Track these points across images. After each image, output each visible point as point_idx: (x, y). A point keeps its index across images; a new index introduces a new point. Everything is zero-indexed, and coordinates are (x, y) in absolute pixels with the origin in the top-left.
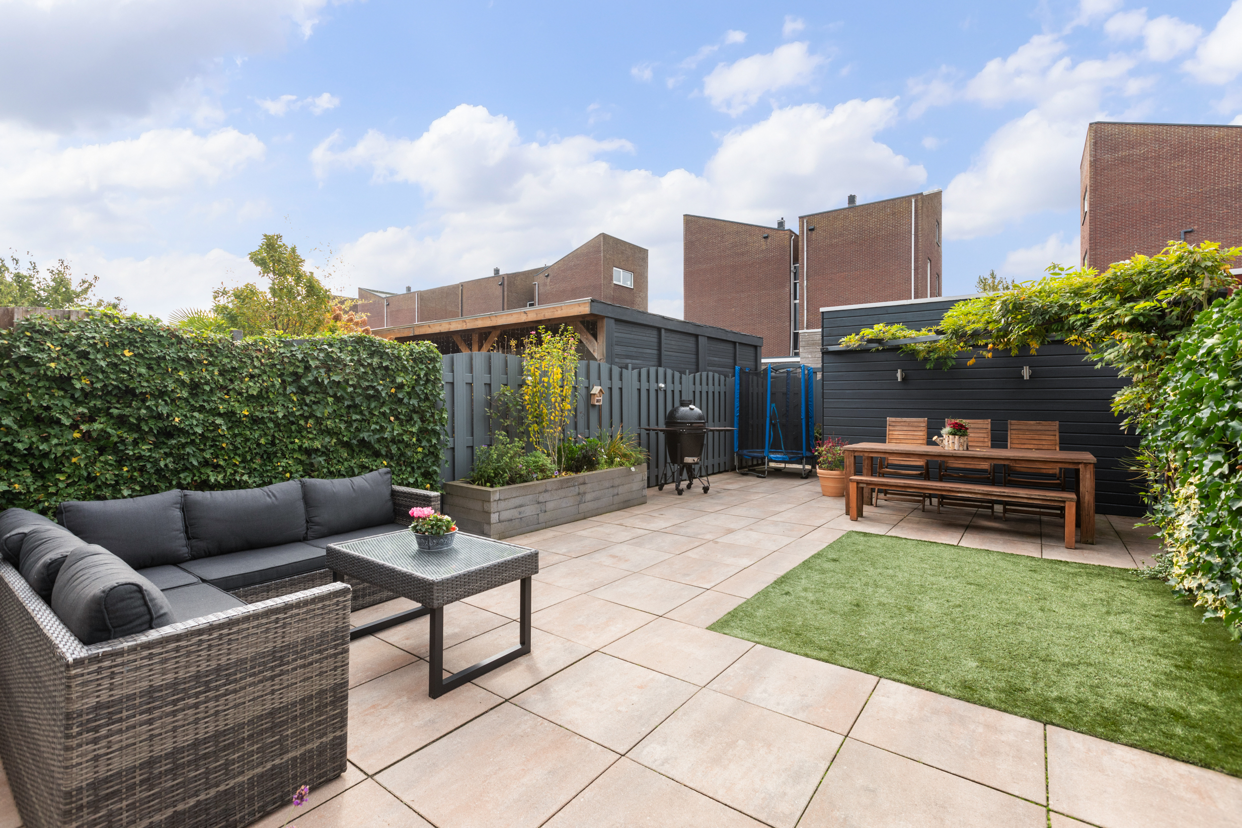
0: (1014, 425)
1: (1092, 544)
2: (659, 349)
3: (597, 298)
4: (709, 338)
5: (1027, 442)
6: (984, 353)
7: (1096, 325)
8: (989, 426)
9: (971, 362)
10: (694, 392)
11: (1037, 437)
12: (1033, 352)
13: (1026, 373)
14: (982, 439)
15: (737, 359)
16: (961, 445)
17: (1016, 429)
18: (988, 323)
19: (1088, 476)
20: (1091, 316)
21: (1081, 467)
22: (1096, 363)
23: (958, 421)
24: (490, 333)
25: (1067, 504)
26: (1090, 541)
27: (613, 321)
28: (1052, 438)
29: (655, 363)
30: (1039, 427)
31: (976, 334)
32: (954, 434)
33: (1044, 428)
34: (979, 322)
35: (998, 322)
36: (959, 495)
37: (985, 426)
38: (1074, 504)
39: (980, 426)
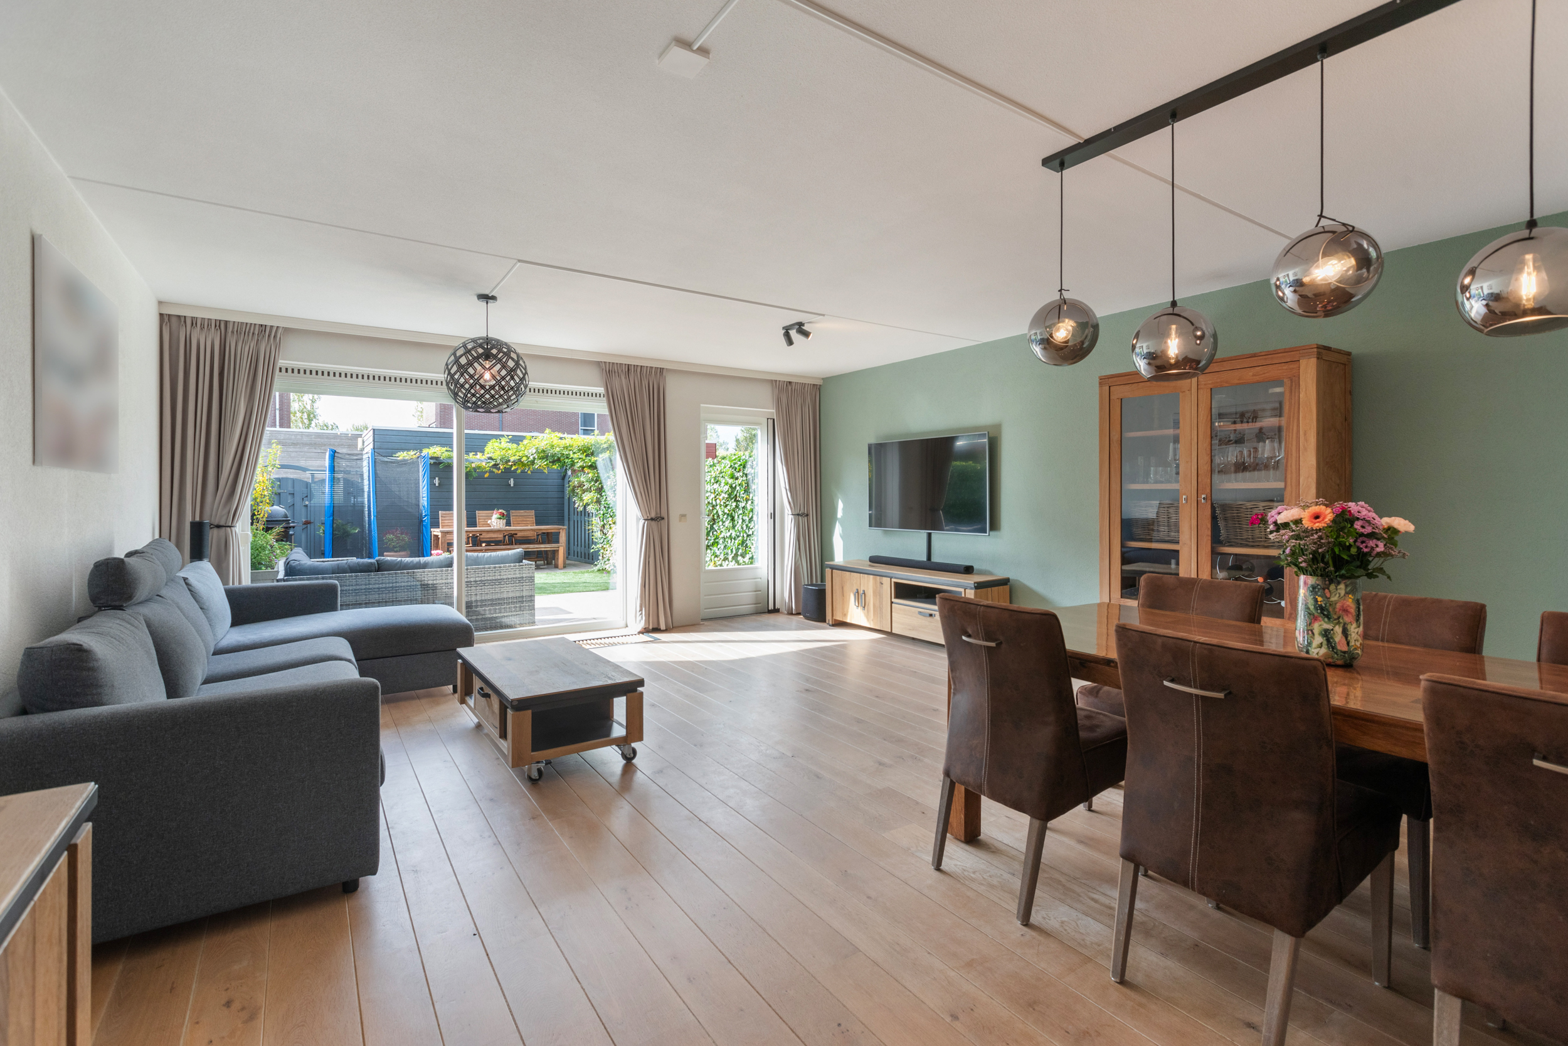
0: (513, 512)
5: (520, 522)
9: (486, 475)
11: (524, 518)
13: (512, 482)
21: (561, 531)
25: (560, 549)
28: (532, 519)
30: (524, 512)
32: (500, 519)
33: (528, 514)
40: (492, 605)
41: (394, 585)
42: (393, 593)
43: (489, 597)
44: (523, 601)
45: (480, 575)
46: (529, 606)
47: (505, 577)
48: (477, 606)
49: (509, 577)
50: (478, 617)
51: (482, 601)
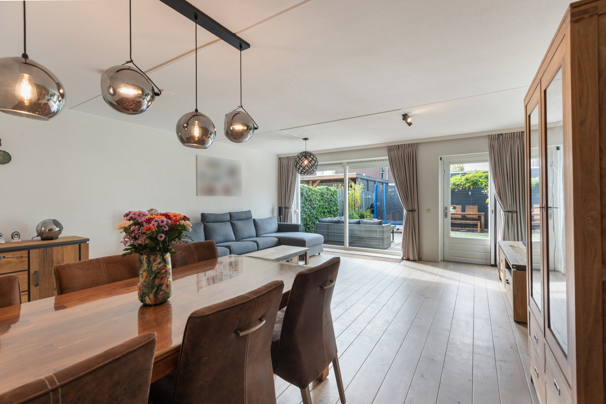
0: (467, 207)
1: (484, 232)
2: (368, 186)
3: (357, 173)
4: (378, 182)
5: (470, 211)
6: (460, 188)
7: (483, 185)
8: (461, 207)
9: (456, 190)
10: (365, 198)
11: (472, 210)
12: (471, 189)
13: (470, 193)
14: (459, 210)
15: (369, 186)
16: (455, 211)
17: (468, 208)
18: (461, 182)
19: (483, 217)
20: (482, 183)
21: (481, 215)
22: (484, 193)
23: (454, 206)
24: (317, 181)
25: (478, 223)
26: (483, 232)
27: (360, 179)
28: (476, 210)
29: (367, 190)
30: (473, 207)
31: (458, 184)
32: (453, 209)
33: (474, 207)
34: (459, 182)
35: (464, 182)
36: (455, 223)
37: (460, 207)
38: (480, 223)
39: (459, 207)
40: (369, 239)
41: (341, 228)
42: (340, 231)
43: (368, 236)
44: (380, 239)
45: (365, 228)
46: (382, 242)
47: (373, 230)
48: (364, 239)
49: (375, 230)
50: (365, 243)
51: (366, 237)
